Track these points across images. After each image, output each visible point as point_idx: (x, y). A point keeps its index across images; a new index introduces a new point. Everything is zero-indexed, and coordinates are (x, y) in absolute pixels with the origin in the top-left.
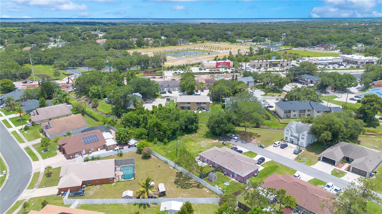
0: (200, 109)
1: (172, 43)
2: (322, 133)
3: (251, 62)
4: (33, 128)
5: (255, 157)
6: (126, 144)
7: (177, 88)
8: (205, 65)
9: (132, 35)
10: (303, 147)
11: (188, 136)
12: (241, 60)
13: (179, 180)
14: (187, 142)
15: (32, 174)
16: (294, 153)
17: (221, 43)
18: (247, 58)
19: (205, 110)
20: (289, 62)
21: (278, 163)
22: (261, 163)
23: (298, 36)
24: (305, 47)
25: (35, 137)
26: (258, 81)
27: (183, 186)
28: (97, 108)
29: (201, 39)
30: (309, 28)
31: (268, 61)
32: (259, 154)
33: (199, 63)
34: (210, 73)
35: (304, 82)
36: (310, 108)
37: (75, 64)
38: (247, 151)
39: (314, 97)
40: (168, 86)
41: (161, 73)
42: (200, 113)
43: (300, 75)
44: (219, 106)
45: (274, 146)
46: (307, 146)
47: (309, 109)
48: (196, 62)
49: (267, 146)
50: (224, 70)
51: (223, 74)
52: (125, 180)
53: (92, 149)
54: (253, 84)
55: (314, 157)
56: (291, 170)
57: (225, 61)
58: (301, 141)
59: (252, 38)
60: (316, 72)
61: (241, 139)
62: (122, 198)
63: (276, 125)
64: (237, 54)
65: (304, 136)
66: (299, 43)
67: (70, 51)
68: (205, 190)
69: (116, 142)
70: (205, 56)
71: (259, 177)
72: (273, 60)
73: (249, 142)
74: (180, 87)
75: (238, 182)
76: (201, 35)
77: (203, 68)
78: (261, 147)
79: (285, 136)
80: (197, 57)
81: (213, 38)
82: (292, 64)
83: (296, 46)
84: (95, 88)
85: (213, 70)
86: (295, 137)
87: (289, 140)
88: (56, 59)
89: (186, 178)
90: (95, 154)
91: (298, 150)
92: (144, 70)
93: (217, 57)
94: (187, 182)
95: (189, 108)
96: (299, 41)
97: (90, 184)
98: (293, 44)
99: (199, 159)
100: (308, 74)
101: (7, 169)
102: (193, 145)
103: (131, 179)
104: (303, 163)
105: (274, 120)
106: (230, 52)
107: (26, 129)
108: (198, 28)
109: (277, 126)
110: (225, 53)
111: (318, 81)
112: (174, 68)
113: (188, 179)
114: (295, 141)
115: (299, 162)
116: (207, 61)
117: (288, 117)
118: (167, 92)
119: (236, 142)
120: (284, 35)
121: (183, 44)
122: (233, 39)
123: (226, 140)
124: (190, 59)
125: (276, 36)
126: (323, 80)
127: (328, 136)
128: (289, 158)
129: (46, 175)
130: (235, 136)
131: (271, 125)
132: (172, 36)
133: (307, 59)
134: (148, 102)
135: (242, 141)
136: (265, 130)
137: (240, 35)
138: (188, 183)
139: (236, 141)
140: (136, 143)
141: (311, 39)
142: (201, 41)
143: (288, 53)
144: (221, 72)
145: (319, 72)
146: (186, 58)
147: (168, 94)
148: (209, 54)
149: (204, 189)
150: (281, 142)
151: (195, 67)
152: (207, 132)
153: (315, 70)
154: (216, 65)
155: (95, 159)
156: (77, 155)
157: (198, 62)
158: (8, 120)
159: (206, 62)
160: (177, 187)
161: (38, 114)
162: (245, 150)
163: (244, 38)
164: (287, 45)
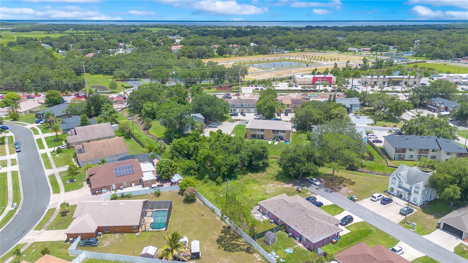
0: (277, 139)
1: (263, 51)
2: (446, 186)
3: (362, 78)
4: (67, 151)
5: (339, 213)
6: (168, 180)
7: (253, 109)
8: (298, 80)
9: (215, 41)
10: (416, 206)
11: (252, 175)
12: (348, 75)
13: (224, 238)
14: (248, 184)
15: (46, 211)
16: (401, 213)
17: (326, 52)
18: (358, 73)
19: (284, 141)
20: (417, 80)
21: (373, 226)
22: (346, 224)
23: (438, 45)
24: (446, 59)
25: (66, 162)
26: (367, 104)
27: (227, 247)
28: (149, 130)
29: (300, 47)
30: (456, 33)
31: (387, 77)
32: (347, 210)
33: (291, 77)
34: (302, 91)
35: (436, 108)
36: (436, 147)
37: (138, 75)
38: (330, 203)
39: (444, 131)
40: (242, 106)
41: (238, 88)
42: (276, 145)
43: (430, 97)
44: (304, 136)
45: (371, 200)
46: (423, 204)
47: (434, 149)
48: (287, 75)
49: (360, 199)
50: (322, 87)
51: (320, 93)
52: (154, 230)
53: (125, 184)
54: (358, 108)
55: (430, 222)
56: (390, 239)
57: (326, 76)
58: (413, 195)
59: (372, 46)
60: (455, 94)
61: (326, 186)
62: (141, 256)
63: (382, 168)
64: (345, 66)
65: (419, 189)
66: (437, 54)
67: (135, 58)
68: (257, 256)
69: (155, 177)
70: (301, 69)
71: (339, 246)
72: (396, 76)
73: (336, 191)
74: (256, 109)
75: (306, 249)
76: (301, 41)
77: (294, 84)
78: (352, 200)
79: (390, 186)
80: (290, 70)
81: (317, 45)
82: (421, 82)
83: (433, 58)
84: (150, 105)
85: (307, 87)
86: (405, 189)
87: (395, 192)
88: (118, 68)
89: (235, 235)
90: (126, 190)
91: (406, 209)
92: (217, 85)
93: (316, 69)
94: (234, 242)
95: (262, 137)
96: (438, 50)
97: (108, 232)
98: (428, 55)
99: (259, 210)
100: (442, 97)
101: (21, 201)
102: (255, 188)
103: (160, 230)
104: (411, 229)
105: (379, 160)
106: (336, 64)
107: (59, 151)
108: (300, 33)
109: (383, 170)
110: (330, 64)
111: (455, 107)
112: (256, 84)
113: (237, 238)
114: (405, 195)
115: (406, 227)
116: (301, 75)
117: (402, 159)
118: (239, 114)
119: (317, 189)
120: (417, 43)
121: (277, 53)
122: (344, 47)
123: (303, 186)
124: (280, 72)
125: (404, 44)
126: (463, 107)
127: (455, 192)
128: (392, 220)
129: (61, 213)
130: (316, 181)
131: (374, 168)
132: (264, 43)
133: (445, 76)
134: (211, 125)
135: (326, 189)
136: (363, 175)
137: (354, 42)
138: (235, 244)
139: (317, 187)
140: (180, 180)
141: (455, 49)
142: (300, 49)
143: (419, 66)
144: (318, 90)
145: (459, 95)
146: (276, 70)
147: (240, 117)
148: (307, 65)
149: (255, 255)
150: (383, 195)
151: (284, 83)
152: (280, 171)
153: (454, 92)
154: (312, 80)
155: (125, 197)
156: (104, 191)
157: (290, 75)
158: (43, 139)
159: (300, 77)
160: (219, 248)
161: (76, 134)
162: (326, 202)
163: (359, 46)
164: (419, 56)
